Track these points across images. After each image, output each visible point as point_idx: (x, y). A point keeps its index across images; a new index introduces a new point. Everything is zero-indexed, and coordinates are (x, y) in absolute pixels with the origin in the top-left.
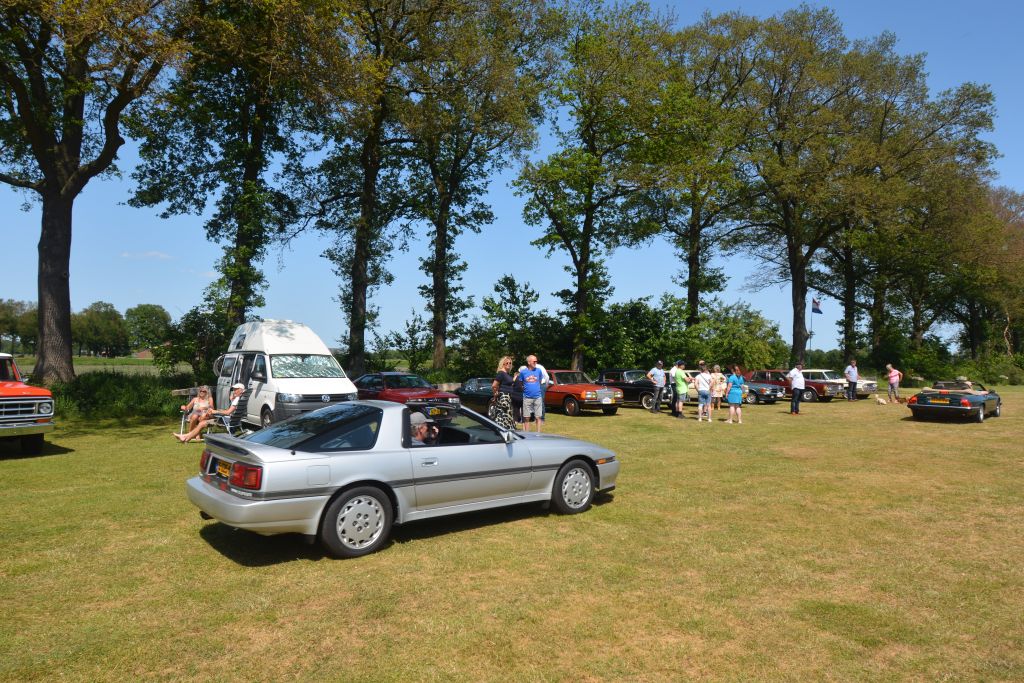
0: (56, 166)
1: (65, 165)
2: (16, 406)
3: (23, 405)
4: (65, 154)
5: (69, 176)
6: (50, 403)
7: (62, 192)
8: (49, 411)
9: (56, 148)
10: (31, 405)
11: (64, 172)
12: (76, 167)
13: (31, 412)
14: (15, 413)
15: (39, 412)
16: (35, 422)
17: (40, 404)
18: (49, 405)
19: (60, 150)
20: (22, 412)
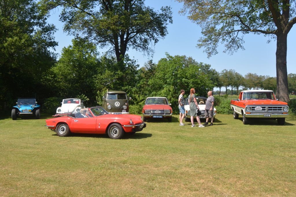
0: (281, 23)
1: (284, 22)
2: (276, 108)
3: (278, 108)
4: (284, 18)
5: (286, 26)
6: (287, 107)
7: (283, 32)
8: (287, 110)
9: (281, 17)
10: (281, 108)
11: (284, 25)
12: (288, 22)
13: (281, 110)
14: (276, 110)
15: (284, 110)
16: (282, 113)
17: (284, 107)
18: (287, 108)
19: (282, 17)
20: (278, 110)
